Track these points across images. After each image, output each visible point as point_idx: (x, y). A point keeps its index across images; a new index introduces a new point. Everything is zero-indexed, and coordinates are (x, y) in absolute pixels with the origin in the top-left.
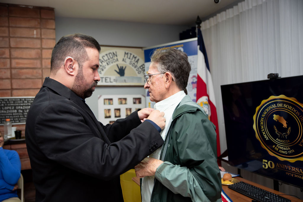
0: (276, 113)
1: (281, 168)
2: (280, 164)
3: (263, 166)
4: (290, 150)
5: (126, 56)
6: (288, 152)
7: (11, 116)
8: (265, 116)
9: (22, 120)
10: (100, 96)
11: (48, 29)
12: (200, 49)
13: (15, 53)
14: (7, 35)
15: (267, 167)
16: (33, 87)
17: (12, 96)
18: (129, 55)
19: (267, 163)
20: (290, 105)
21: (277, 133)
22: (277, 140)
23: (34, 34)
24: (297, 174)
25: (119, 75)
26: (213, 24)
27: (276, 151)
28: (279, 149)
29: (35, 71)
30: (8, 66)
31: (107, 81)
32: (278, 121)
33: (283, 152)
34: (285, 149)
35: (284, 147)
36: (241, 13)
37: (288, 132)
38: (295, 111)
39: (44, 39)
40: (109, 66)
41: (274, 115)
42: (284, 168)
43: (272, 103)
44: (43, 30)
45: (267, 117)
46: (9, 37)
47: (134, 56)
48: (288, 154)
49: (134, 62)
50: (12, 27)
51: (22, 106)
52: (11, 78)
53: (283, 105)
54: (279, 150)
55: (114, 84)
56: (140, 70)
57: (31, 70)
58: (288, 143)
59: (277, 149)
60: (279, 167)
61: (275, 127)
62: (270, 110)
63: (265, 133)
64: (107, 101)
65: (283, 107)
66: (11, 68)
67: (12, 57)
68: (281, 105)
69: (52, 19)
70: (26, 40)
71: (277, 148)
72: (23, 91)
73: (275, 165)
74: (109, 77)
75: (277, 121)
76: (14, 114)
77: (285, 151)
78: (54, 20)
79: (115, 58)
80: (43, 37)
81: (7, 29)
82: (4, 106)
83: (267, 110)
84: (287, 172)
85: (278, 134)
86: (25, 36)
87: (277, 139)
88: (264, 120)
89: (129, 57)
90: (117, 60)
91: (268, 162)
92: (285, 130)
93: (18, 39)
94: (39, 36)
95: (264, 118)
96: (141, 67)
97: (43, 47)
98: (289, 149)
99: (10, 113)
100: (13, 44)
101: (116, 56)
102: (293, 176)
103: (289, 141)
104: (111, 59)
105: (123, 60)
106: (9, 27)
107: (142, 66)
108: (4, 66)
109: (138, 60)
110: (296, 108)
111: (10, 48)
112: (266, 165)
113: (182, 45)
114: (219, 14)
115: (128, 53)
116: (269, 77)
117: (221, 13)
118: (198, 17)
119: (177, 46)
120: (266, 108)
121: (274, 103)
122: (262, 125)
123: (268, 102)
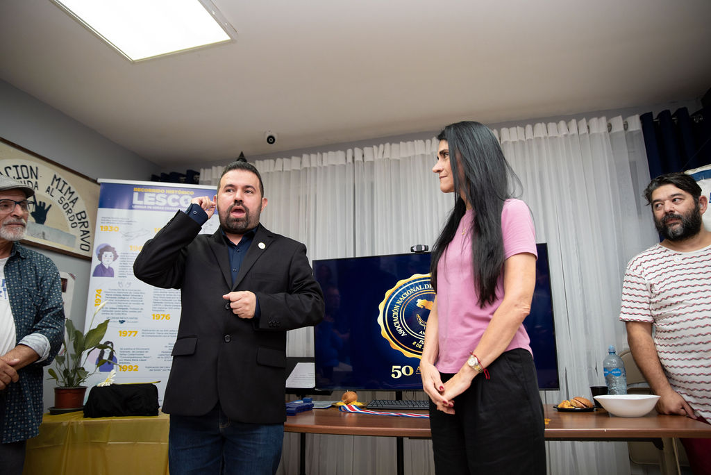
0: (422, 298)
3: (393, 376)
5: (56, 183)
8: (402, 303)
15: (399, 375)
18: (61, 183)
19: (400, 370)
21: (420, 324)
22: (420, 335)
25: (33, 220)
27: (417, 349)
32: (424, 307)
41: (419, 301)
43: (416, 285)
47: (69, 188)
49: (68, 202)
54: (422, 347)
56: (76, 221)
59: (420, 346)
61: (419, 316)
62: (412, 294)
63: (401, 326)
68: (429, 286)
71: (421, 344)
73: (415, 369)
75: (422, 307)
79: (34, 180)
83: (407, 294)
85: (423, 325)
87: (421, 333)
88: (400, 308)
89: (60, 188)
90: (37, 186)
91: (402, 367)
95: (401, 306)
96: (80, 217)
101: (36, 177)
105: (47, 191)
107: (80, 213)
109: (76, 199)
112: (399, 372)
113: (192, 193)
114: (261, 162)
115: (59, 179)
116: (415, 249)
117: (265, 161)
118: (242, 154)
119: (180, 192)
120: (404, 291)
121: (420, 283)
122: (395, 316)
123: (410, 282)
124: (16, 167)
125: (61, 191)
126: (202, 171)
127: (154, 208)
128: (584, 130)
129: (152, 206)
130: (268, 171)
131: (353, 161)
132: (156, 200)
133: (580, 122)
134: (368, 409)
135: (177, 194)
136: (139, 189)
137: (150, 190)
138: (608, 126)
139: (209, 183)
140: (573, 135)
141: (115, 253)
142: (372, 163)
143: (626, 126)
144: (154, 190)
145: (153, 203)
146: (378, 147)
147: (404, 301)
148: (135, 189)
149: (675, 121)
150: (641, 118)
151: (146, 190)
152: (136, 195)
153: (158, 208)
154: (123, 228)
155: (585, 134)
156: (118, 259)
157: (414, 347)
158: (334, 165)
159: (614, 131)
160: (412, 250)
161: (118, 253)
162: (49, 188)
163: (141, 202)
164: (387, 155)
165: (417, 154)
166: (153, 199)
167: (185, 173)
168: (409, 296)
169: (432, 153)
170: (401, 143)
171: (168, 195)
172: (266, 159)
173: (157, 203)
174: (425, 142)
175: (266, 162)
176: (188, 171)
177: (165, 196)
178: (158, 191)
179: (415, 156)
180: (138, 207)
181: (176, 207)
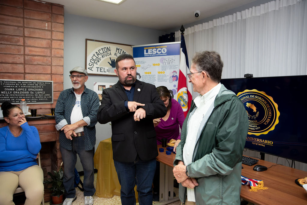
0: (249, 102)
1: (249, 140)
2: (248, 137)
4: (257, 127)
6: (255, 129)
7: (24, 96)
9: (34, 100)
10: (96, 83)
11: (58, 23)
12: (183, 51)
13: (29, 42)
14: (21, 25)
16: (43, 73)
17: (24, 79)
18: (120, 50)
23: (45, 27)
24: (260, 143)
25: (111, 67)
26: (190, 33)
29: (45, 58)
30: (22, 53)
31: (101, 71)
32: (250, 107)
33: (252, 129)
34: (253, 126)
35: (252, 125)
36: (215, 27)
37: (257, 115)
38: (263, 101)
39: (54, 31)
40: (104, 58)
41: (247, 104)
42: (251, 140)
43: (247, 95)
44: (53, 24)
46: (24, 27)
47: (123, 51)
48: (255, 130)
50: (26, 18)
51: (34, 88)
52: (24, 64)
53: (255, 97)
55: (107, 73)
57: (42, 58)
58: (256, 122)
61: (247, 112)
62: (244, 100)
64: (101, 87)
65: (255, 98)
66: (24, 55)
67: (26, 45)
68: (253, 96)
69: (61, 15)
70: (38, 30)
72: (34, 75)
74: (103, 67)
75: (249, 107)
76: (26, 95)
77: (253, 128)
78: (63, 15)
79: (109, 52)
80: (53, 29)
81: (22, 20)
82: (18, 88)
84: (253, 142)
85: (249, 117)
86: (38, 28)
89: (119, 52)
90: (110, 54)
92: (255, 113)
93: (32, 30)
94: (50, 29)
97: (53, 38)
98: (256, 126)
99: (23, 94)
100: (26, 34)
101: (110, 51)
102: (257, 145)
103: (257, 121)
104: (105, 53)
105: (115, 55)
106: (24, 18)
108: (19, 52)
110: (264, 99)
111: (24, 36)
113: (166, 46)
114: (196, 26)
115: (119, 49)
117: (198, 25)
119: (161, 47)
120: (241, 98)
121: (248, 95)
123: (243, 94)
124: (102, 49)
125: (120, 53)
126: (176, 32)
127: (152, 55)
129: (151, 55)
132: (152, 52)
135: (160, 48)
136: (146, 48)
137: (150, 48)
141: (140, 75)
142: (245, 20)
144: (151, 48)
145: (151, 53)
148: (145, 48)
151: (149, 48)
152: (145, 51)
153: (153, 55)
154: (142, 65)
156: (141, 78)
158: (228, 24)
161: (141, 76)
162: (115, 53)
163: (147, 54)
164: (253, 14)
165: (270, 11)
166: (151, 52)
167: (170, 34)
168: (243, 100)
171: (157, 49)
173: (153, 53)
177: (156, 49)
178: (153, 48)
180: (146, 56)
181: (160, 54)
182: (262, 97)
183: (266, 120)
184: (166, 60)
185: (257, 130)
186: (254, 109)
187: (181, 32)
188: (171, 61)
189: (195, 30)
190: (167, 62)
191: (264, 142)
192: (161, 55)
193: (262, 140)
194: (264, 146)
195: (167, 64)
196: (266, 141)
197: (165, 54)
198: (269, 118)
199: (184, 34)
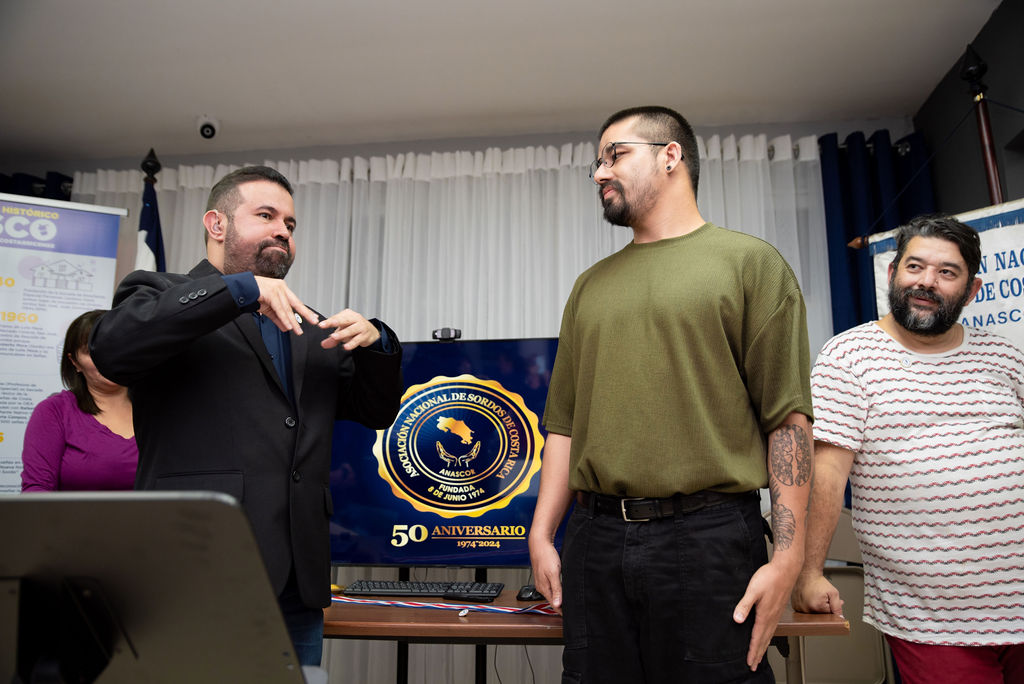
0: (446, 414)
1: (447, 535)
2: (444, 528)
3: (394, 542)
4: (473, 491)
6: (468, 497)
8: (414, 423)
12: (148, 241)
15: (404, 542)
19: (406, 532)
20: (483, 395)
21: (443, 458)
22: (441, 475)
24: (484, 540)
27: (436, 498)
28: (445, 493)
32: (449, 430)
33: (456, 498)
34: (461, 490)
35: (459, 487)
37: (474, 453)
38: (494, 407)
41: (442, 420)
42: (454, 533)
43: (439, 393)
45: (418, 425)
48: (469, 501)
53: (467, 397)
54: (444, 495)
58: (471, 476)
59: (440, 494)
60: (439, 533)
61: (440, 445)
62: (431, 408)
63: (411, 460)
65: (466, 401)
68: (461, 396)
71: (441, 490)
73: (430, 531)
75: (446, 430)
77: (461, 494)
83: (422, 408)
84: (461, 540)
85: (446, 460)
87: (442, 471)
88: (410, 431)
91: (409, 528)
92: (468, 448)
95: (411, 427)
98: (472, 488)
102: (474, 546)
103: (473, 472)
110: (498, 402)
112: (403, 535)
113: (55, 216)
114: (189, 169)
116: (439, 335)
117: (197, 167)
118: (152, 153)
119: (31, 212)
120: (419, 402)
121: (445, 391)
122: (402, 443)
123: (429, 389)
126: (77, 176)
128: (730, 154)
130: (201, 186)
131: (352, 179)
133: (726, 141)
134: (346, 595)
135: (26, 216)
138: (769, 151)
139: (91, 200)
140: (714, 160)
142: (384, 184)
143: (796, 153)
146: (395, 157)
147: (417, 419)
149: (872, 150)
150: (822, 141)
155: (732, 160)
157: (431, 496)
158: (318, 184)
159: (778, 158)
160: (435, 337)
164: (408, 173)
165: (458, 174)
167: (43, 176)
168: (427, 410)
169: (484, 175)
170: (434, 154)
171: (7, 217)
172: (198, 163)
174: (473, 154)
175: (199, 169)
176: (50, 174)
179: (455, 178)
181: (22, 239)
182: (490, 398)
183: (502, 466)
184: (52, 271)
185: (475, 500)
186: (465, 434)
187: (145, 175)
188: (76, 277)
189: (183, 183)
190: (55, 277)
191: (498, 534)
192: (24, 243)
193: (492, 530)
194: (498, 546)
195: (51, 283)
196: (502, 527)
197: (44, 245)
198: (512, 459)
199: (155, 180)
